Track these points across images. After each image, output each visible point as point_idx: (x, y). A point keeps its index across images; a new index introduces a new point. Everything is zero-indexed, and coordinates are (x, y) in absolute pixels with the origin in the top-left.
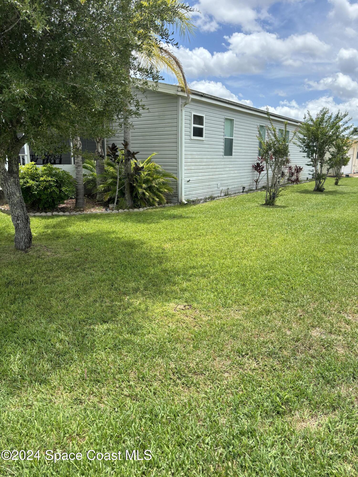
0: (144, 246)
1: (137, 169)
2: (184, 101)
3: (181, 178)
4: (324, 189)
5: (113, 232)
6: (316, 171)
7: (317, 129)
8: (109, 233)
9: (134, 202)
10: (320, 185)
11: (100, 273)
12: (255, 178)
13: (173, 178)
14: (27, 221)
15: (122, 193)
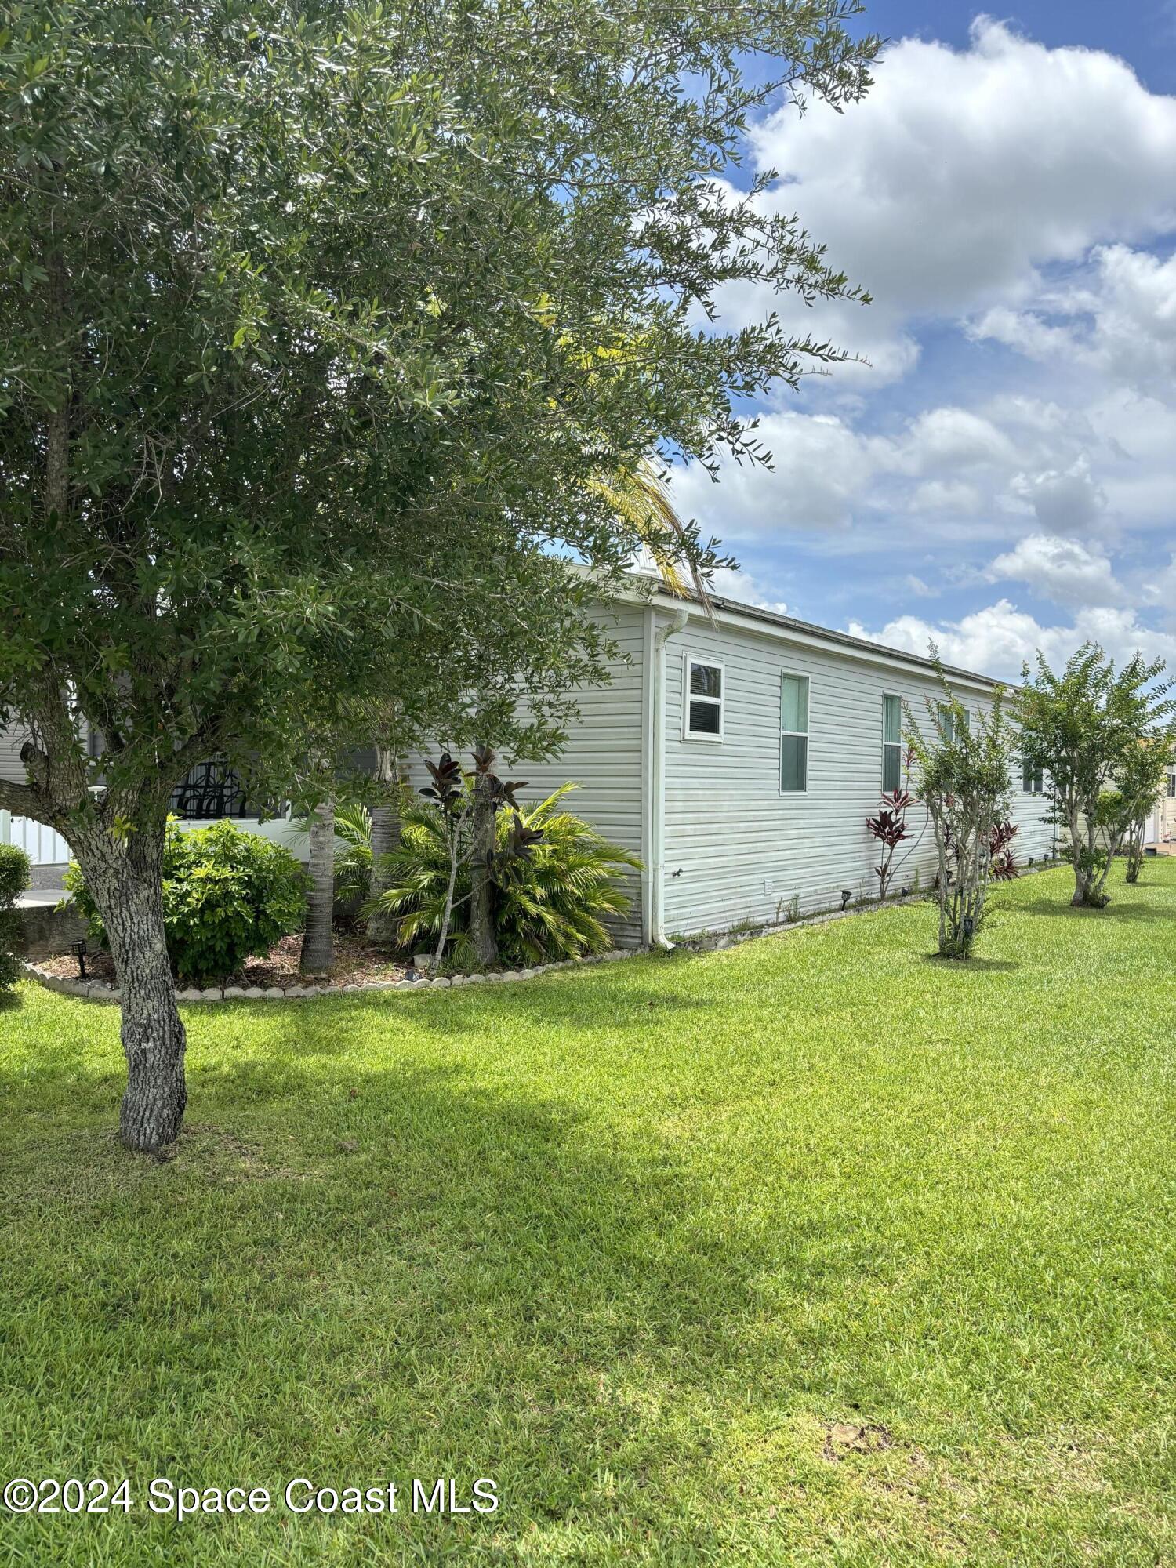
0: (589, 1128)
1: (522, 837)
2: (664, 624)
3: (655, 863)
4: (1106, 899)
5: (458, 1069)
6: (1077, 840)
7: (1070, 708)
8: (443, 1071)
9: (502, 946)
10: (1093, 885)
11: (461, 1255)
12: (878, 863)
13: (630, 862)
14: (178, 1040)
15: (463, 916)
